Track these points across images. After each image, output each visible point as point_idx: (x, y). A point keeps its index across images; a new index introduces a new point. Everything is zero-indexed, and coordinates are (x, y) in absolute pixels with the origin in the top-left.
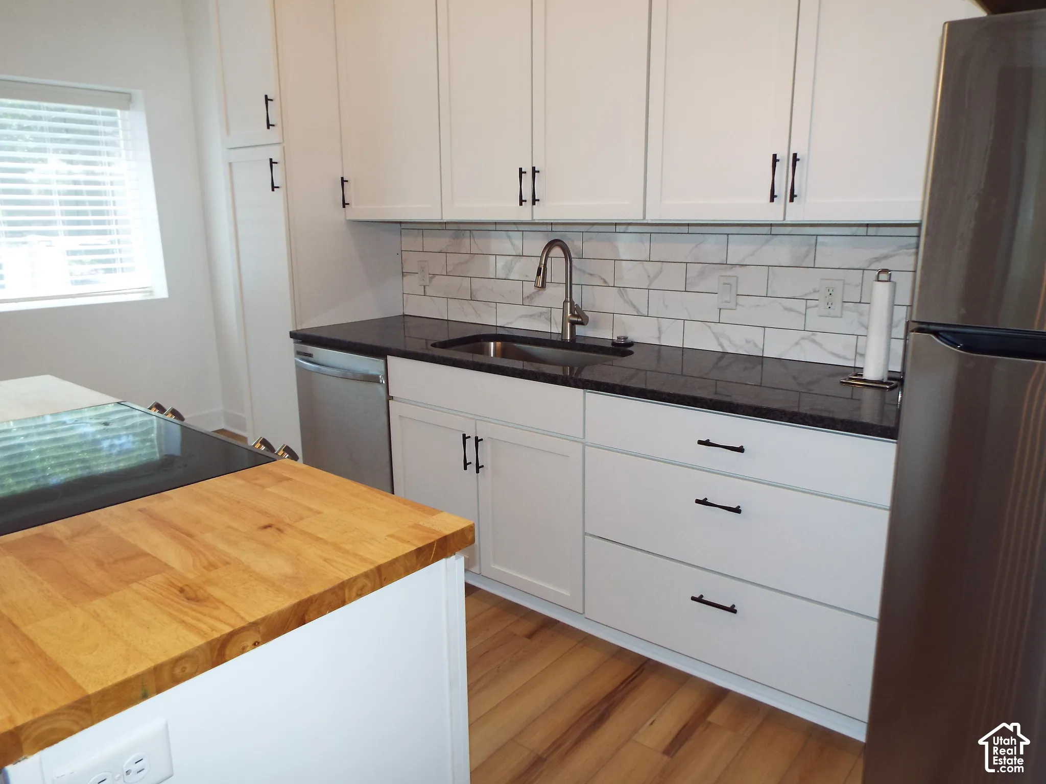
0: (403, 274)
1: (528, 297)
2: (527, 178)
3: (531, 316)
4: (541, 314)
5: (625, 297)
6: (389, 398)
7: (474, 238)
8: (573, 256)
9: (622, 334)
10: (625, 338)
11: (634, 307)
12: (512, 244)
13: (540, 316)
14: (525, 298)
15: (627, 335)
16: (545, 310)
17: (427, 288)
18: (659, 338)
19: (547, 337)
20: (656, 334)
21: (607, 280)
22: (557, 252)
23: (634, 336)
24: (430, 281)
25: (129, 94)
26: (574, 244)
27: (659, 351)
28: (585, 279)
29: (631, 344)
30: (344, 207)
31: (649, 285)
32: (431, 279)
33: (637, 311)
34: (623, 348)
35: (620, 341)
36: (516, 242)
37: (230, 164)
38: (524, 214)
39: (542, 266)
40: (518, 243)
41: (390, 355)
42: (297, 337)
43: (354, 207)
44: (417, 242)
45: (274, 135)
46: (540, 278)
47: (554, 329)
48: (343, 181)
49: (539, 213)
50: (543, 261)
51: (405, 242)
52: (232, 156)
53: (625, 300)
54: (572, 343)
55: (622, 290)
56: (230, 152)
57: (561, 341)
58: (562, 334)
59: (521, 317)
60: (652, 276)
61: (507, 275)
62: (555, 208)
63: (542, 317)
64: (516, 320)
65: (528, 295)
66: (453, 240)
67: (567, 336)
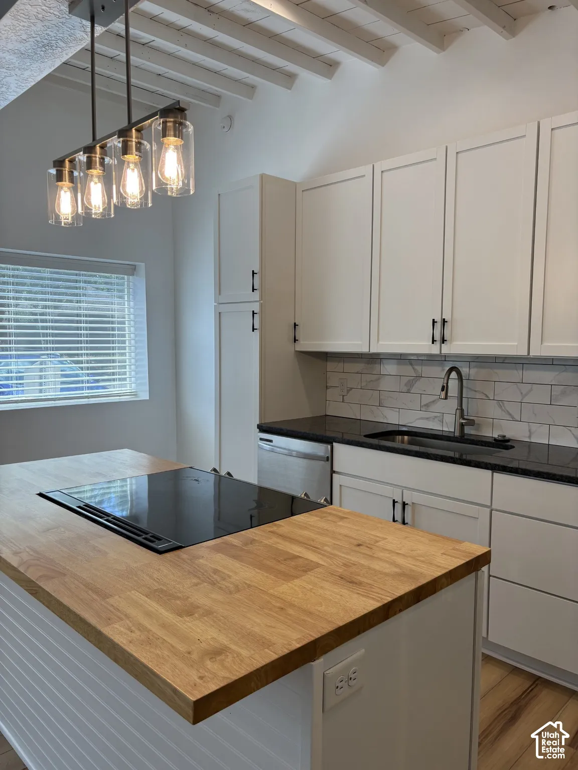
0: (327, 387)
1: (425, 405)
2: (438, 326)
3: (427, 418)
4: (436, 417)
5: (503, 407)
6: (333, 472)
7: (383, 364)
8: (464, 378)
9: (501, 433)
10: (505, 436)
11: (510, 414)
12: (413, 368)
13: (434, 419)
14: (423, 406)
15: (505, 434)
16: (438, 415)
17: (345, 397)
18: (530, 437)
19: (440, 433)
20: (527, 434)
21: (489, 396)
22: (454, 375)
23: (509, 435)
24: (348, 393)
25: (135, 266)
26: (464, 370)
27: (529, 446)
28: (471, 394)
29: (508, 441)
30: (295, 342)
31: (522, 400)
32: (348, 391)
33: (513, 417)
34: (503, 443)
35: (500, 438)
36: (416, 367)
37: (220, 313)
38: (435, 350)
39: (445, 385)
40: (418, 368)
41: (335, 442)
42: (262, 428)
43: (302, 342)
44: (339, 366)
45: (256, 296)
46: (443, 393)
47: (445, 429)
48: (295, 325)
49: (446, 349)
50: (445, 382)
51: (331, 366)
52: (223, 308)
53: (502, 410)
54: (463, 439)
55: (500, 403)
56: (221, 305)
57: (454, 437)
58: (454, 432)
59: (419, 419)
60: (524, 393)
61: (409, 390)
62: (460, 345)
63: (436, 420)
64: (415, 421)
65: (425, 403)
66: (367, 365)
67: (457, 434)
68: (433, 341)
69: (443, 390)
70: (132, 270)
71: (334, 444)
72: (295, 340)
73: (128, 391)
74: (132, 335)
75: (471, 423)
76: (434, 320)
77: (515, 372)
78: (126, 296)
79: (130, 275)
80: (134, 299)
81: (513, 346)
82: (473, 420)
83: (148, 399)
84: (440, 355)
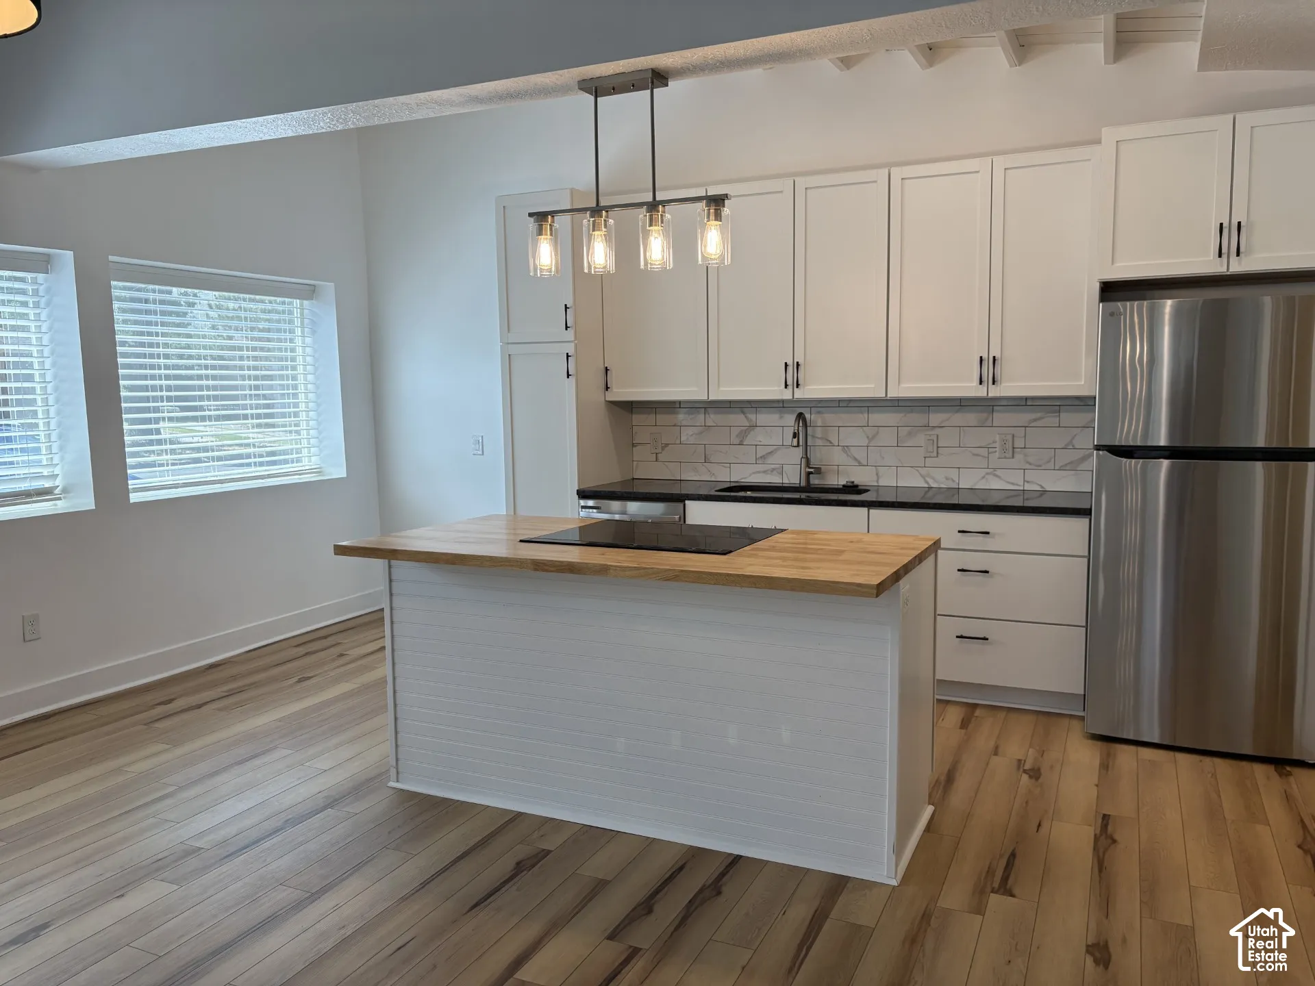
0: (633, 445)
1: (761, 457)
2: (792, 370)
3: (764, 472)
4: (774, 469)
5: (849, 453)
7: (709, 414)
8: (808, 425)
9: (849, 479)
10: (853, 482)
11: (856, 460)
12: (746, 417)
13: (772, 471)
14: (758, 458)
15: (853, 480)
16: (777, 466)
17: (659, 455)
18: (877, 482)
20: (875, 478)
21: (834, 442)
23: (857, 480)
24: (663, 449)
25: (314, 286)
26: (808, 416)
28: (814, 441)
29: (857, 486)
30: (606, 390)
31: (868, 444)
33: (859, 462)
34: (852, 488)
35: (849, 484)
36: (750, 416)
37: (509, 355)
38: (787, 395)
39: (796, 431)
40: (752, 417)
41: (689, 500)
42: (583, 494)
43: (615, 390)
44: (650, 419)
45: (570, 335)
46: (795, 440)
47: (786, 481)
48: (607, 370)
49: (799, 394)
50: (796, 428)
51: (637, 419)
52: (513, 349)
53: (848, 455)
54: (808, 488)
55: (846, 448)
56: (510, 345)
57: (800, 487)
58: (800, 484)
59: (754, 473)
60: (870, 437)
61: (741, 441)
62: (812, 390)
63: (775, 472)
64: (750, 476)
65: (761, 455)
66: (687, 416)
67: (803, 484)
68: (786, 386)
69: (794, 437)
70: (310, 293)
71: (687, 502)
72: (607, 388)
73: (307, 468)
74: (309, 386)
75: (818, 471)
76: (786, 363)
77: (861, 415)
78: (300, 329)
79: (306, 299)
80: (314, 332)
81: (870, 389)
82: (820, 468)
83: (345, 476)
84: (793, 401)
